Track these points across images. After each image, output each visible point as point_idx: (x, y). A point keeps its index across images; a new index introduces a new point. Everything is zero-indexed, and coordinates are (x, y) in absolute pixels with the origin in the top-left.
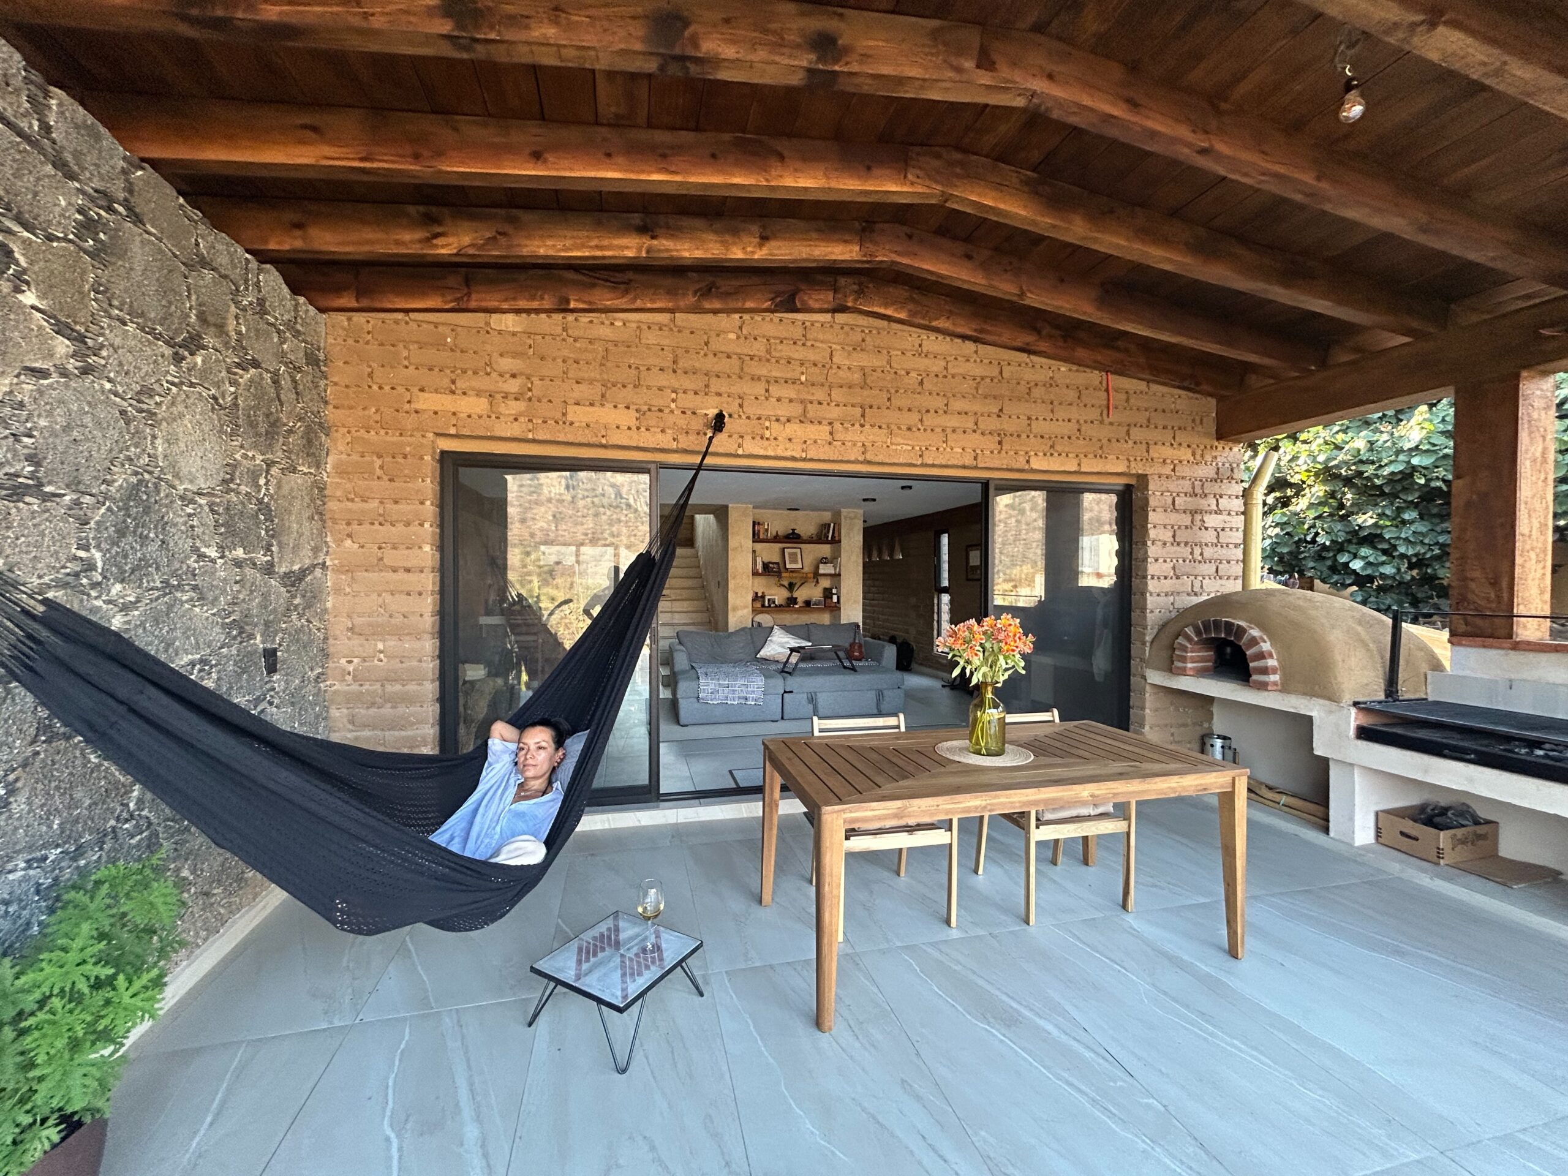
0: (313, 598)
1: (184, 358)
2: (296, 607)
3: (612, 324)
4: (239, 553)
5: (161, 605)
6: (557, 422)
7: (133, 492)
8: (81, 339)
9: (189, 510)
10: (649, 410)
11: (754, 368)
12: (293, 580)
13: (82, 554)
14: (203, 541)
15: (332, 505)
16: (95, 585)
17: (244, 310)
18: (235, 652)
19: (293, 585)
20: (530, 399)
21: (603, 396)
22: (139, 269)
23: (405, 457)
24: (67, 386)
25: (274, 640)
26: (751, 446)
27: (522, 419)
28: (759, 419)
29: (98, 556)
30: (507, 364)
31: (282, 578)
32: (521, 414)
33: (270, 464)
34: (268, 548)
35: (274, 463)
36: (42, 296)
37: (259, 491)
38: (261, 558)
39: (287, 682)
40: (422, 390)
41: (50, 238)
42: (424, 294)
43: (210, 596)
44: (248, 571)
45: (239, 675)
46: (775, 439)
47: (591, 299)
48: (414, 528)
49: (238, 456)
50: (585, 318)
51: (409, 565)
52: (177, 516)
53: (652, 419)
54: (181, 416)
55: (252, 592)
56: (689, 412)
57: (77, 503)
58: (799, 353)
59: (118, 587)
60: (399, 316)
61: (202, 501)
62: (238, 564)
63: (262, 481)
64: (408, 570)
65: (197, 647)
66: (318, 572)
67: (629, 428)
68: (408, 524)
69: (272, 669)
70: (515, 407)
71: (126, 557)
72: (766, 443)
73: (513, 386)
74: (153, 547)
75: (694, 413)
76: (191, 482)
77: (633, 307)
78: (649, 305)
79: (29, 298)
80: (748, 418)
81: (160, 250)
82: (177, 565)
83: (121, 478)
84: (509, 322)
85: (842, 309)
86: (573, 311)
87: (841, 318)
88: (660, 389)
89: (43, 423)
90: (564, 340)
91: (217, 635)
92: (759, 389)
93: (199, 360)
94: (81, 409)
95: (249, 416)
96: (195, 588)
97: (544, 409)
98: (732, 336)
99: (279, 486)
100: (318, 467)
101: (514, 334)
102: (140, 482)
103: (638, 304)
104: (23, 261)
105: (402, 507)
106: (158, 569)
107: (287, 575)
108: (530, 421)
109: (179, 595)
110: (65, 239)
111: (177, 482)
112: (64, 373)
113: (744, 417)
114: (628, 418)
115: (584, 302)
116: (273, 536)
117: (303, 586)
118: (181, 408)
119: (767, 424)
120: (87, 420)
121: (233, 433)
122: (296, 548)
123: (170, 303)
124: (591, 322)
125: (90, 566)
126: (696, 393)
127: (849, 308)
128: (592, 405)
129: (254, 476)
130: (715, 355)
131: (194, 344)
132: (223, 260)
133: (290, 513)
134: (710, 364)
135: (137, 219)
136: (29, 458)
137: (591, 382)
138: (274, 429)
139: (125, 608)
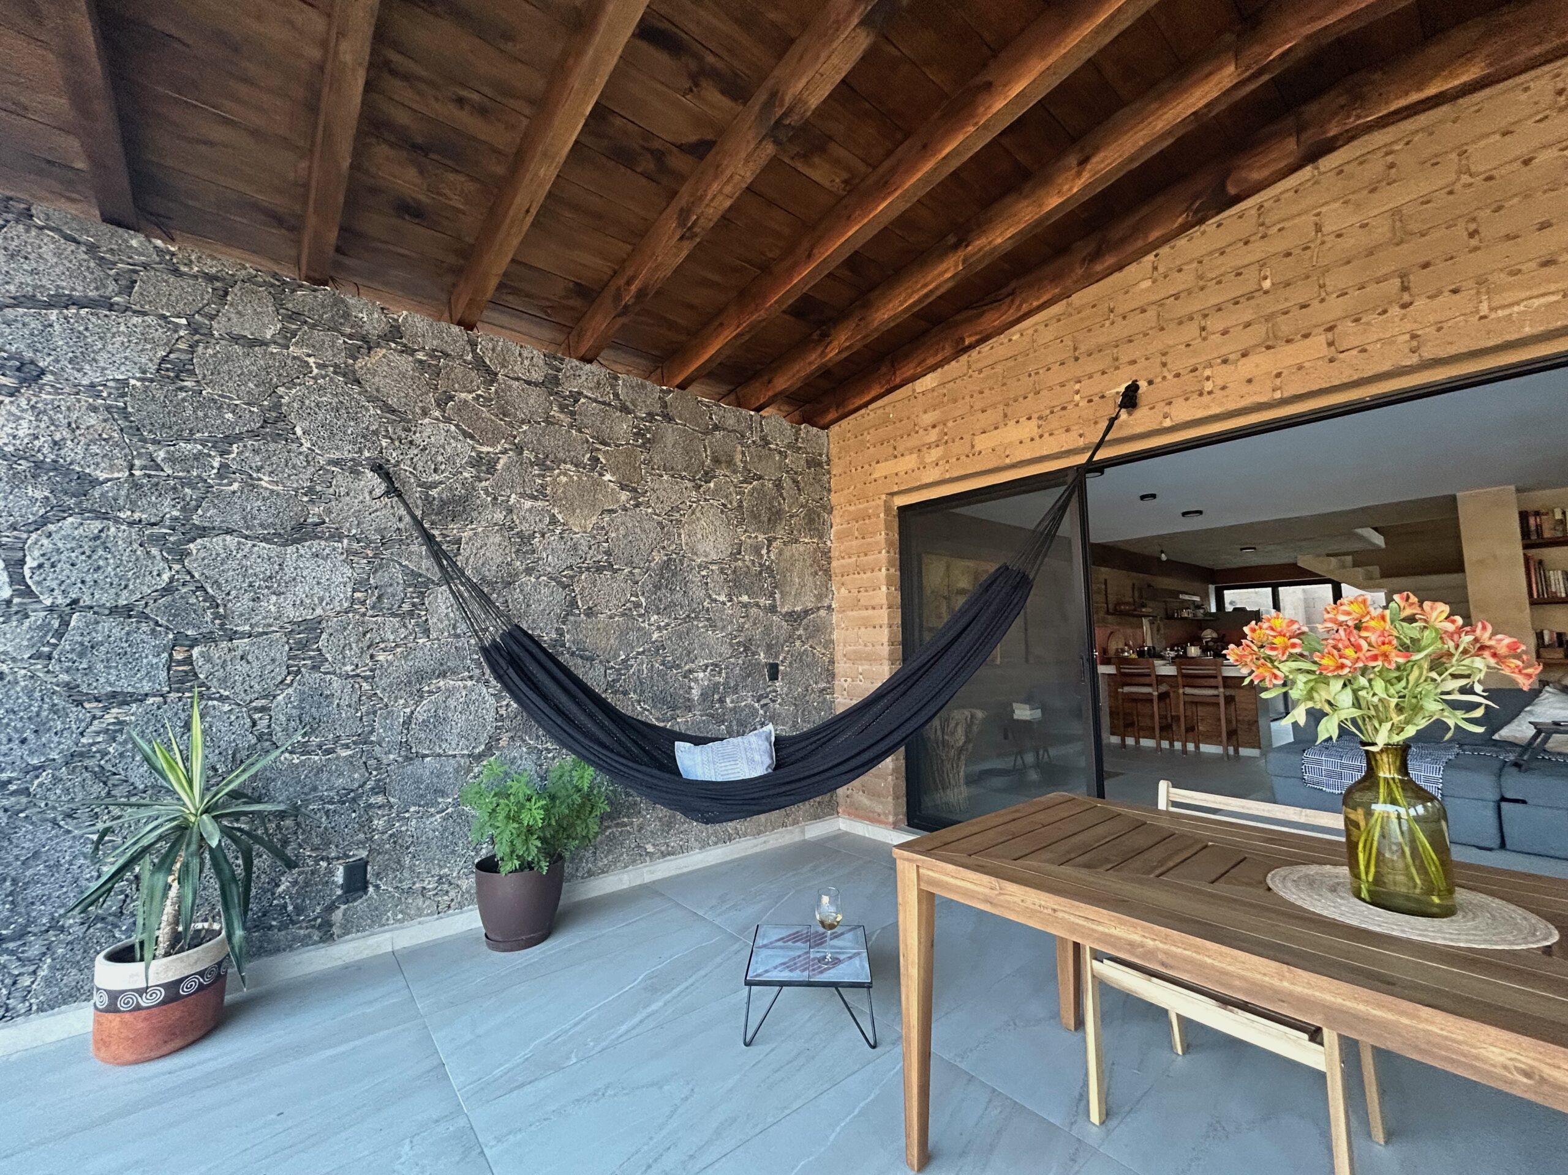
0: (819, 630)
1: (701, 486)
2: (800, 637)
3: (1010, 340)
4: (745, 598)
5: (684, 628)
6: (968, 456)
7: (666, 564)
8: (635, 490)
9: (704, 573)
10: (1052, 412)
11: (1181, 309)
12: (793, 618)
13: (633, 599)
14: (714, 591)
15: (834, 564)
16: (640, 616)
17: (748, 447)
18: (740, 662)
19: (795, 621)
20: (946, 442)
21: (1005, 415)
22: (670, 445)
23: (870, 517)
24: (625, 515)
25: (777, 657)
26: (1182, 412)
27: (941, 463)
28: (1195, 370)
29: (643, 600)
30: (928, 418)
31: (784, 616)
32: (941, 458)
33: (770, 541)
34: (772, 595)
35: (775, 539)
36: (614, 474)
37: (762, 558)
38: (764, 601)
39: (790, 689)
40: (878, 462)
41: (618, 446)
42: (869, 388)
43: (720, 624)
44: (754, 611)
45: (744, 679)
46: (1223, 388)
47: (979, 328)
48: (877, 573)
49: (743, 538)
50: (985, 348)
51: (873, 603)
52: (695, 578)
53: (1054, 422)
54: (698, 519)
55: (755, 624)
56: (1096, 399)
57: (631, 572)
58: (1258, 250)
59: (656, 617)
60: (863, 411)
61: (714, 567)
62: (745, 606)
63: (764, 551)
64: (874, 608)
65: (711, 656)
66: (823, 613)
67: (1032, 440)
68: (873, 571)
69: (774, 677)
70: (935, 453)
71: (660, 601)
72: (1206, 398)
73: (933, 436)
74: (679, 595)
75: (1103, 397)
76: (706, 556)
77: (1021, 313)
78: (1035, 304)
79: (608, 477)
80: (1178, 375)
81: (685, 431)
82: (695, 606)
83: (658, 558)
84: (928, 382)
85: (1328, 147)
86: (971, 347)
87: (1329, 162)
88: (1062, 385)
89: (613, 535)
90: (971, 377)
91: (726, 650)
92: (1191, 330)
93: (712, 485)
94: (634, 526)
95: (753, 511)
96: (708, 620)
97: (957, 448)
98: (1147, 283)
99: (780, 553)
100: (821, 538)
101: (933, 390)
102: (670, 559)
103: (1025, 308)
104: (604, 461)
105: (870, 558)
106: (682, 608)
107: (790, 614)
108: (947, 462)
109: (695, 623)
110: (627, 444)
111: (695, 558)
112: (625, 509)
113: (1170, 377)
114: (1029, 429)
115: (976, 334)
116: (775, 587)
117: (805, 621)
118: (698, 514)
119: (1208, 372)
120: (638, 530)
121: (740, 523)
122: (798, 595)
123: (691, 458)
124: (992, 348)
125: (638, 605)
126: (1104, 373)
127: (1335, 138)
128: (996, 428)
129: (757, 550)
130: (1124, 318)
131: (708, 476)
132: (731, 422)
133: (791, 571)
134: (1121, 330)
135: (669, 419)
136: (605, 553)
137: (994, 406)
138: (776, 516)
139: (659, 628)
